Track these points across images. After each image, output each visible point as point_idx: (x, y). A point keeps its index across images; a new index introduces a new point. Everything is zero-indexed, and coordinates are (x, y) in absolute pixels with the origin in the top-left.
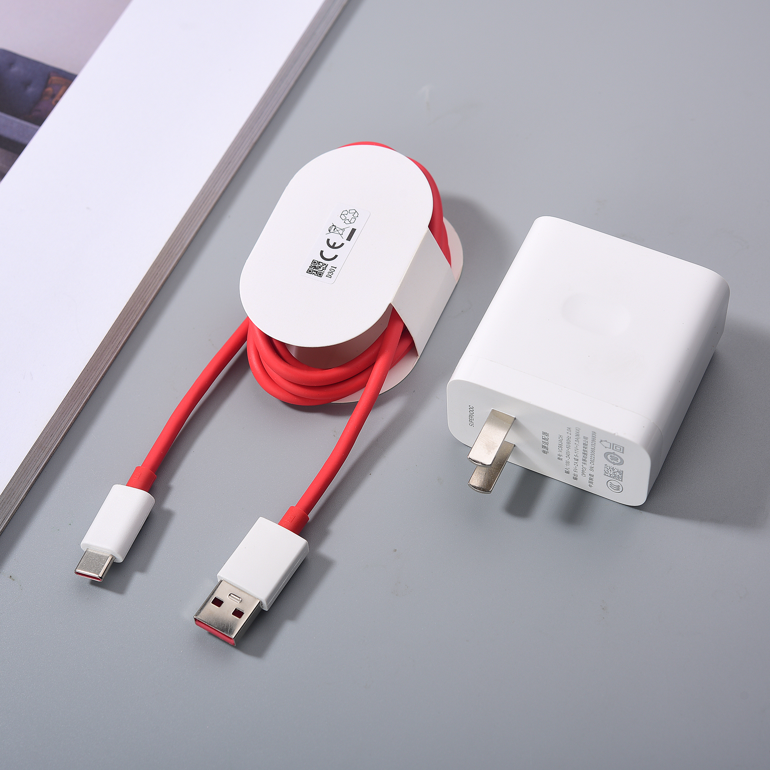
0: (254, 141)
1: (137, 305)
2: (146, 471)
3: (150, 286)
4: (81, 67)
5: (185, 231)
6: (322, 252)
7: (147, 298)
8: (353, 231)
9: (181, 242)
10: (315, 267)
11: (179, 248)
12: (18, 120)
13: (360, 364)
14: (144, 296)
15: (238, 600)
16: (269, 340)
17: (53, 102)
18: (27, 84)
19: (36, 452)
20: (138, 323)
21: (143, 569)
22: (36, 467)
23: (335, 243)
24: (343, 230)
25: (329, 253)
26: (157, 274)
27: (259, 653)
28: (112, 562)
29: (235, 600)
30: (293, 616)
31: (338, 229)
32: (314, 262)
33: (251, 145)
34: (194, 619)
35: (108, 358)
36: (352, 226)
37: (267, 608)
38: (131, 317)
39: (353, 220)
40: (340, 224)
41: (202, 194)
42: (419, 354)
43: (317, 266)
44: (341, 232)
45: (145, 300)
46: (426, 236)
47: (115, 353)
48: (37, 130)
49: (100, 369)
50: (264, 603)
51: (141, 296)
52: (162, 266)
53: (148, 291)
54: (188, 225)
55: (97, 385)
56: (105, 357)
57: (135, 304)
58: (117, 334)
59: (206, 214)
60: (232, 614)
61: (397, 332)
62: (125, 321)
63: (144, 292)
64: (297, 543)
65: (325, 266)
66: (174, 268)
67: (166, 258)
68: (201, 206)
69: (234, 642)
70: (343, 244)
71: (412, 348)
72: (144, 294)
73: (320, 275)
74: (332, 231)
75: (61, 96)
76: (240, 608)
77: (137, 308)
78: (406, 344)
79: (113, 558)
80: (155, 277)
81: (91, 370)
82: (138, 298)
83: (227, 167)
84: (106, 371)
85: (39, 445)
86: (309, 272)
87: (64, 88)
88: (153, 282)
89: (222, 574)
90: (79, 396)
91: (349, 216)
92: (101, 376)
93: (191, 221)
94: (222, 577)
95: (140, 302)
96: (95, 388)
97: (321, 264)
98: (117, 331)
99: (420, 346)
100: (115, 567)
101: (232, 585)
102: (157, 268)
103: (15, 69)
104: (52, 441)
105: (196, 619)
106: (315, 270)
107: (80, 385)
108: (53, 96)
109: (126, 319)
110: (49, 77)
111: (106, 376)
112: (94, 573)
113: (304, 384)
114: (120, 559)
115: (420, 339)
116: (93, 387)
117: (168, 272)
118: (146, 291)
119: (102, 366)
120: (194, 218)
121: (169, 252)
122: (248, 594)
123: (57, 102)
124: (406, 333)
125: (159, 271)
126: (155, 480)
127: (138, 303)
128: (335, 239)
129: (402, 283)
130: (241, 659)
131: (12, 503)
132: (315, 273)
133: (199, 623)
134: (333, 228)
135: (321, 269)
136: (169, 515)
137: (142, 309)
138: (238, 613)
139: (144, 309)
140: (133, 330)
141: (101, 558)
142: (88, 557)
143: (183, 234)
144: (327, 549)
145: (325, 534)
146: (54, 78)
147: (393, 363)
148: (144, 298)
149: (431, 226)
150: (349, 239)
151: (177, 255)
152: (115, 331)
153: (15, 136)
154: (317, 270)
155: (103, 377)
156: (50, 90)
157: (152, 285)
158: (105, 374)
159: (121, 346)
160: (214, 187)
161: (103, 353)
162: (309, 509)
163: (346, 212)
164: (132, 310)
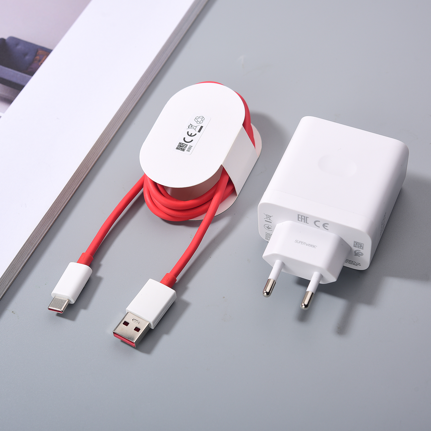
0: (148, 84)
1: (84, 169)
2: (88, 255)
3: (91, 159)
4: (55, 46)
5: (110, 130)
6: (184, 138)
7: (89, 165)
8: (202, 127)
9: (108, 136)
10: (181, 146)
11: (107, 140)
12: (20, 73)
13: (205, 198)
14: (88, 165)
15: (137, 322)
16: (155, 184)
17: (40, 64)
18: (25, 54)
19: (27, 245)
20: (84, 179)
21: (85, 308)
22: (27, 254)
23: (191, 134)
24: (196, 127)
25: (188, 139)
26: (95, 153)
27: (148, 352)
28: (68, 303)
29: (136, 322)
30: (167, 332)
31: (193, 126)
32: (180, 143)
33: (147, 86)
34: (113, 333)
35: (68, 197)
36: (201, 125)
37: (153, 327)
38: (80, 175)
39: (202, 122)
40: (194, 124)
41: (120, 111)
42: (238, 195)
43: (182, 145)
44: (195, 128)
45: (88, 167)
46: (241, 130)
47: (72, 195)
48: (30, 78)
49: (63, 203)
50: (152, 324)
51: (86, 164)
52: (98, 149)
53: (90, 162)
54: (112, 128)
55: (62, 211)
56: (66, 196)
57: (83, 168)
58: (72, 184)
59: (122, 122)
60: (134, 330)
61: (225, 181)
62: (77, 177)
63: (87, 162)
64: (170, 292)
65: (186, 146)
66: (104, 150)
67: (100, 144)
68: (119, 118)
69: (134, 345)
70: (196, 134)
71: (233, 191)
72: (88, 163)
73: (183, 150)
74: (190, 127)
75: (44, 61)
76: (139, 327)
77: (83, 171)
78: (230, 188)
79: (69, 301)
80: (94, 155)
81: (58, 203)
82: (84, 165)
83: (133, 98)
84: (67, 204)
85: (29, 242)
86: (177, 148)
87: (45, 57)
88: (93, 157)
89: (129, 308)
90: (51, 217)
91: (200, 120)
92: (63, 206)
93: (114, 125)
94: (129, 311)
95: (86, 167)
96: (61, 213)
97: (184, 145)
98: (73, 182)
99: (238, 190)
100: (70, 306)
101: (134, 315)
102: (95, 150)
103: (19, 47)
104: (37, 240)
105: (114, 333)
106: (180, 147)
107: (52, 210)
108: (40, 61)
109: (78, 176)
110: (37, 51)
111: (66, 207)
112: (59, 308)
113: (174, 208)
114: (73, 302)
115: (238, 186)
116: (59, 212)
117: (101, 153)
118: (89, 162)
119: (64, 201)
120: (115, 124)
121: (102, 142)
122: (143, 319)
123: (41, 64)
124: (230, 182)
125: (96, 151)
126: (92, 260)
127: (85, 168)
128: (192, 131)
129: (228, 154)
130: (138, 354)
131: (14, 273)
132: (181, 149)
133: (116, 335)
134: (191, 126)
135: (184, 147)
136: (100, 279)
137: (86, 171)
138: (137, 329)
139: (88, 172)
140: (81, 183)
141: (63, 301)
142: (56, 301)
143: (109, 132)
144: (186, 297)
145: (185, 289)
146: (40, 52)
147: (223, 199)
148: (88, 166)
149: (244, 125)
150: (199, 131)
151: (106, 143)
152: (72, 182)
153: (19, 82)
154: (182, 148)
155: (65, 207)
156: (38, 57)
157: (92, 159)
158: (66, 206)
159: (75, 191)
160: (126, 107)
161: (65, 194)
162: (177, 275)
163: (198, 118)
164: (81, 171)
